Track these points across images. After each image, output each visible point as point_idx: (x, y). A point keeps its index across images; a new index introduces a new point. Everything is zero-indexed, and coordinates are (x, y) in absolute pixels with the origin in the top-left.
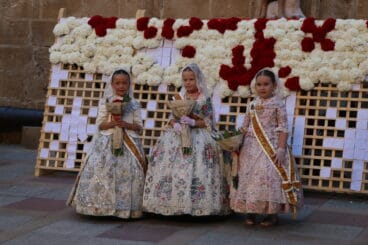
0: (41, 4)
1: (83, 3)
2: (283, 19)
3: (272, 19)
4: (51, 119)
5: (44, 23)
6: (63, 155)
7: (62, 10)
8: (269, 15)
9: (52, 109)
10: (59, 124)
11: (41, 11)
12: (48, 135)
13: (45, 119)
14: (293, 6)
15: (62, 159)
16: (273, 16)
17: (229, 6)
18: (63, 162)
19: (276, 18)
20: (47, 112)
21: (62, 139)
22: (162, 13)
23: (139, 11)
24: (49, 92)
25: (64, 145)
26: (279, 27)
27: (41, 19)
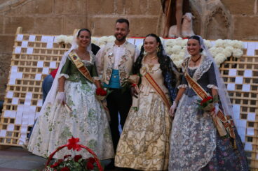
0: (4, 23)
1: (35, 23)
2: (180, 38)
3: (172, 38)
4: (9, 108)
5: (6, 37)
6: (17, 135)
7: (19, 28)
8: (170, 35)
9: (10, 101)
10: (14, 112)
11: (4, 29)
12: (6, 120)
13: (5, 108)
14: (188, 29)
15: (16, 138)
16: (173, 36)
17: (142, 28)
18: (17, 140)
19: (175, 38)
20: (6, 103)
21: (17, 122)
22: (93, 31)
23: (76, 30)
24: (8, 88)
25: (18, 128)
26: (177, 44)
27: (4, 35)
